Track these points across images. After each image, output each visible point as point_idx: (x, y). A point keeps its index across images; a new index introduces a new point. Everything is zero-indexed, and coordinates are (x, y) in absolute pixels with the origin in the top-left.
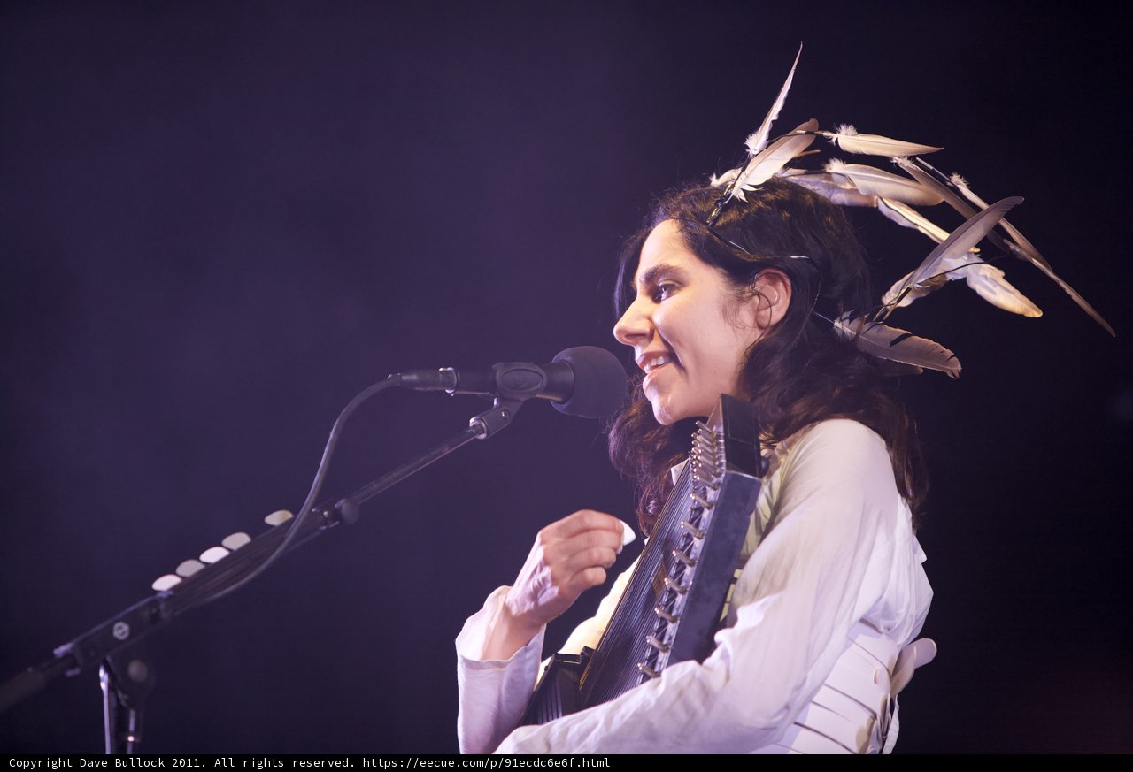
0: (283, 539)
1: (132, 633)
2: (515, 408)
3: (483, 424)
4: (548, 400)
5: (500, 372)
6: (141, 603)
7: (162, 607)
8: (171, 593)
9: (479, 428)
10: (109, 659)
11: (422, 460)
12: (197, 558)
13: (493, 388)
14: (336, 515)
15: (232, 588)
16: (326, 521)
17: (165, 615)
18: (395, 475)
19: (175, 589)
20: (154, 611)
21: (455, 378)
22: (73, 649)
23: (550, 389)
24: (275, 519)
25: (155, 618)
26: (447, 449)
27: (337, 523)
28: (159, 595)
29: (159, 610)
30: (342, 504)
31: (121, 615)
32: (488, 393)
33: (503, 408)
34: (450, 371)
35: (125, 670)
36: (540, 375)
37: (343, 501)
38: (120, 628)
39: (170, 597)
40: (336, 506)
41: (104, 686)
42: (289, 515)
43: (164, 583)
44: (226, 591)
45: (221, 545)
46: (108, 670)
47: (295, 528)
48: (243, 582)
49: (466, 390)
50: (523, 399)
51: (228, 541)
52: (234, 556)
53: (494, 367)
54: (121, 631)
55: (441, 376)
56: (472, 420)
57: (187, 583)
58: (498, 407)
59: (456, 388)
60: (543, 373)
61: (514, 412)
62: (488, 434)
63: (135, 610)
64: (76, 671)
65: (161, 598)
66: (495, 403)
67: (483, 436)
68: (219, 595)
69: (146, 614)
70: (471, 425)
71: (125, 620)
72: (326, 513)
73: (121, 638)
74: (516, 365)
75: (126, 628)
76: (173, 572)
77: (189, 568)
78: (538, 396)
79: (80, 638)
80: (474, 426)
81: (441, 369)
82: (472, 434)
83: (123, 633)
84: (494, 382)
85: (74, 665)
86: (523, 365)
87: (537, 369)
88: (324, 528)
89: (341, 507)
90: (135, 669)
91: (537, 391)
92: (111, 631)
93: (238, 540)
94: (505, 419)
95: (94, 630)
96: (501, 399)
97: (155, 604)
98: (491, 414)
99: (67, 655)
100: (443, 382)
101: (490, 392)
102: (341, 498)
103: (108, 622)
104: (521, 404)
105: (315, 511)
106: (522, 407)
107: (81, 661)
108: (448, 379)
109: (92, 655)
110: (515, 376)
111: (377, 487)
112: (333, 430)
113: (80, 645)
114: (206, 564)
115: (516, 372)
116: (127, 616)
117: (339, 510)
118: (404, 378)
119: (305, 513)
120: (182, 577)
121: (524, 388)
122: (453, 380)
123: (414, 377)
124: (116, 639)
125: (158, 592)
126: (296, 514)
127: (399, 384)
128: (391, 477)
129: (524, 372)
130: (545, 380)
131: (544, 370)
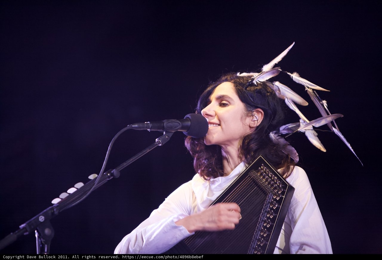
0: (94, 185)
1: (45, 219)
2: (171, 135)
3: (160, 141)
4: (182, 132)
5: (166, 123)
6: (48, 209)
7: (55, 210)
8: (58, 205)
9: (159, 142)
10: (38, 228)
11: (140, 154)
12: (66, 192)
13: (163, 128)
14: (112, 175)
15: (78, 202)
16: (109, 177)
17: (56, 213)
18: (131, 160)
19: (59, 203)
20: (52, 211)
22: (25, 226)
23: (183, 128)
24: (92, 177)
25: (53, 213)
26: (148, 150)
27: (112, 177)
28: (54, 205)
29: (54, 211)
30: (114, 171)
31: (41, 213)
32: (161, 130)
33: (167, 135)
34: (149, 123)
35: (43, 231)
36: (179, 123)
37: (114, 170)
38: (41, 218)
39: (58, 206)
40: (112, 172)
41: (36, 236)
42: (96, 175)
43: (56, 201)
45: (74, 187)
46: (37, 232)
47: (97, 180)
48: (82, 199)
49: (154, 129)
50: (173, 132)
51: (76, 186)
52: (78, 190)
53: (164, 121)
54: (42, 219)
55: (145, 125)
56: (156, 140)
57: (63, 201)
58: (165, 135)
59: (151, 129)
61: (170, 136)
62: (162, 144)
63: (46, 212)
64: (27, 233)
65: (55, 206)
66: (164, 133)
67: (160, 145)
68: (74, 204)
69: (50, 212)
70: (156, 141)
71: (43, 215)
72: (109, 174)
73: (42, 221)
74: (171, 120)
75: (43, 217)
76: (59, 197)
77: (64, 195)
78: (179, 130)
79: (28, 222)
80: (157, 142)
81: (146, 123)
82: (157, 144)
83: (42, 220)
84: (164, 126)
85: (26, 231)
86: (173, 120)
87: (178, 121)
88: (108, 179)
90: (47, 231)
91: (178, 129)
92: (38, 219)
93: (80, 185)
94: (168, 139)
95: (33, 219)
96: (166, 132)
97: (53, 209)
98: (163, 137)
99: (24, 228)
100: (146, 127)
101: (162, 130)
102: (113, 169)
103: (37, 216)
104: (173, 133)
105: (104, 174)
106: (173, 134)
107: (28, 229)
108: (148, 126)
109: (32, 227)
110: (170, 124)
111: (125, 164)
112: (110, 146)
113: (28, 224)
114: (69, 194)
115: (171, 123)
116: (43, 213)
117: (113, 173)
118: (133, 126)
119: (101, 174)
120: (61, 199)
121: (174, 128)
122: (150, 126)
123: (136, 126)
124: (40, 222)
125: (54, 204)
126: (98, 175)
127: (131, 128)
128: (130, 161)
129: (173, 123)
130: (181, 125)
131: (181, 122)
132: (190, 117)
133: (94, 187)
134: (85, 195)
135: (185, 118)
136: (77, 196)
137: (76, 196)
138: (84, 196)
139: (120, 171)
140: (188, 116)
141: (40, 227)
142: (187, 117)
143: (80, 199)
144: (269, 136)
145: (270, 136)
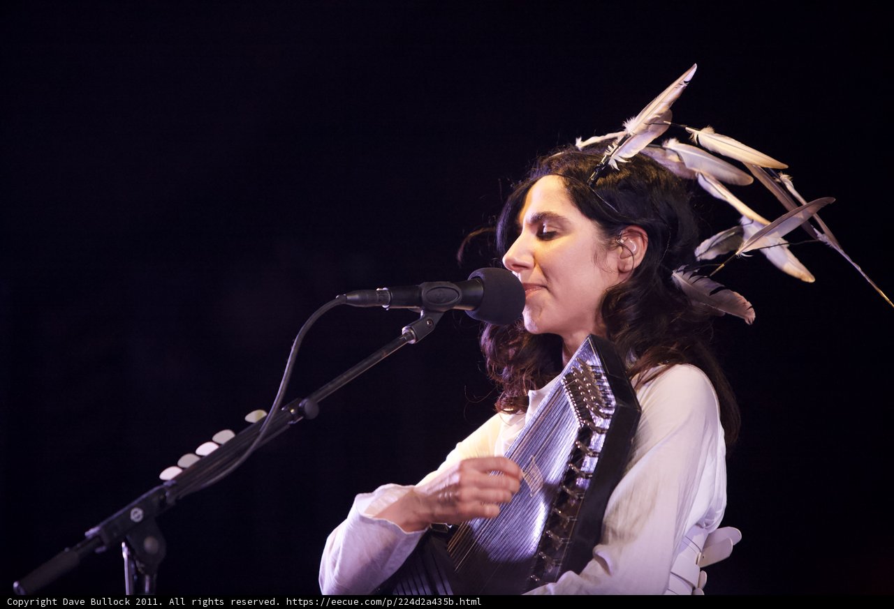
0: (258, 434)
1: (145, 517)
2: (437, 318)
3: (412, 331)
4: (464, 311)
5: (425, 290)
6: (151, 492)
7: (167, 494)
8: (174, 482)
9: (409, 335)
10: (128, 537)
11: (366, 363)
13: (419, 303)
14: (300, 412)
15: (222, 475)
16: (293, 417)
17: (171, 501)
18: (345, 377)
19: (177, 478)
20: (162, 497)
21: (389, 296)
22: (99, 531)
23: (465, 302)
24: (252, 417)
25: (163, 503)
26: (385, 354)
27: (302, 418)
28: (165, 484)
29: (165, 497)
30: (305, 403)
31: (136, 502)
32: (415, 307)
33: (428, 318)
34: (385, 290)
35: (141, 544)
36: (456, 291)
37: (305, 401)
38: (136, 512)
39: (173, 485)
40: (300, 405)
41: (125, 555)
42: (264, 414)
43: (169, 474)
44: (218, 478)
45: (211, 440)
46: (127, 545)
47: (266, 425)
48: (230, 469)
49: (397, 305)
50: (444, 310)
51: (217, 438)
52: (222, 448)
53: (421, 285)
54: (137, 515)
55: (378, 295)
56: (404, 329)
57: (187, 473)
58: (424, 318)
59: (390, 304)
60: (458, 289)
61: (436, 321)
62: (417, 340)
63: (147, 498)
64: (103, 549)
65: (167, 486)
66: (422, 314)
67: (413, 342)
68: (212, 481)
69: (155, 500)
71: (139, 506)
72: (292, 411)
73: (137, 520)
74: (437, 284)
75: (140, 512)
76: (175, 464)
77: (187, 460)
78: (455, 308)
79: (105, 522)
80: (405, 334)
81: (378, 289)
82: (405, 341)
83: (138, 517)
84: (420, 298)
85: (101, 544)
86: (444, 284)
87: (454, 286)
88: (292, 422)
89: (304, 406)
90: (149, 544)
91: (454, 304)
92: (129, 516)
93: (225, 436)
94: (429, 327)
95: (116, 515)
96: (426, 311)
97: (162, 492)
98: (418, 324)
99: (95, 536)
100: (380, 300)
101: (418, 306)
102: (303, 398)
103: (126, 508)
104: (442, 314)
105: (283, 409)
106: (443, 317)
107: (106, 540)
108: (384, 297)
109: (115, 534)
110: (437, 293)
111: (331, 388)
112: (294, 344)
113: (105, 527)
114: (201, 456)
115: (436, 290)
116: (140, 502)
117: (303, 408)
118: (349, 297)
119: (274, 412)
120: (183, 468)
121: (445, 302)
122: (388, 297)
123: (356, 297)
124: (133, 522)
125: (165, 481)
126: (268, 412)
127: (345, 303)
128: (342, 379)
129: (443, 289)
130: (461, 295)
131: (460, 288)
132: (482, 276)
133: (258, 440)
134: (237, 460)
135: (469, 279)
136: (218, 463)
137: (216, 461)
138: (234, 463)
139: (320, 404)
140: (478, 273)
141: (134, 533)
142: (475, 277)
143: (227, 468)
144: (671, 279)
145: (674, 279)
